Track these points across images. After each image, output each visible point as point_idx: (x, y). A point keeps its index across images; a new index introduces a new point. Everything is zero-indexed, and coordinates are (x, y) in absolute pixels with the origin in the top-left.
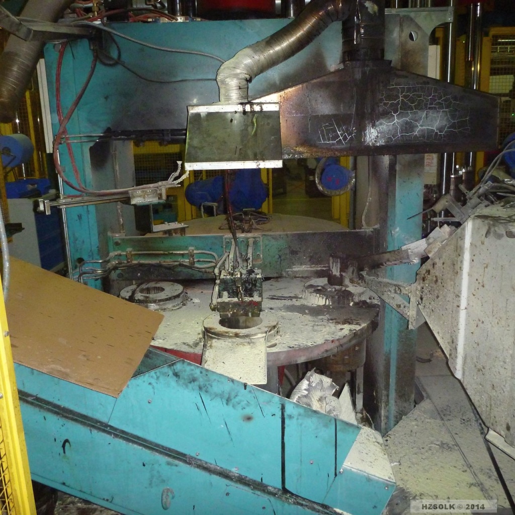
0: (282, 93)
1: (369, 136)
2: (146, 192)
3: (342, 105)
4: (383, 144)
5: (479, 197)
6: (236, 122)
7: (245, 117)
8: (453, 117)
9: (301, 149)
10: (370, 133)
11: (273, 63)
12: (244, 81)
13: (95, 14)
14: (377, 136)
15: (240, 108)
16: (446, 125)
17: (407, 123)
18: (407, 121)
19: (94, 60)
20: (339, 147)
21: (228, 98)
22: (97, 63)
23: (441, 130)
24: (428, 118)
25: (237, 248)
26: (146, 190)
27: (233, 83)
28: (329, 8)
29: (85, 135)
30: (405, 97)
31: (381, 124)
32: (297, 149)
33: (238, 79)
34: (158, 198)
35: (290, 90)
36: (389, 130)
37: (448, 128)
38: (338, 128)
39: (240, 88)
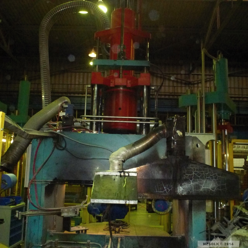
0: (139, 168)
1: (179, 190)
2: (70, 210)
3: (166, 175)
4: (186, 194)
5: (234, 224)
6: (116, 180)
7: (121, 178)
8: (219, 183)
9: (146, 194)
10: (179, 189)
11: (135, 154)
12: (121, 161)
13: (57, 128)
14: (183, 190)
15: (119, 174)
16: (215, 187)
17: (197, 185)
18: (197, 184)
19: (54, 147)
20: (164, 194)
21: (113, 169)
22: (55, 148)
23: (213, 189)
24: (207, 183)
25: (112, 243)
26: (69, 209)
27: (116, 162)
28: (161, 132)
29: (44, 180)
30: (195, 173)
31: (185, 185)
32: (145, 194)
33: (119, 160)
34: (75, 213)
35: (142, 166)
36: (189, 188)
37: (216, 188)
38: (164, 185)
39: (119, 165)
